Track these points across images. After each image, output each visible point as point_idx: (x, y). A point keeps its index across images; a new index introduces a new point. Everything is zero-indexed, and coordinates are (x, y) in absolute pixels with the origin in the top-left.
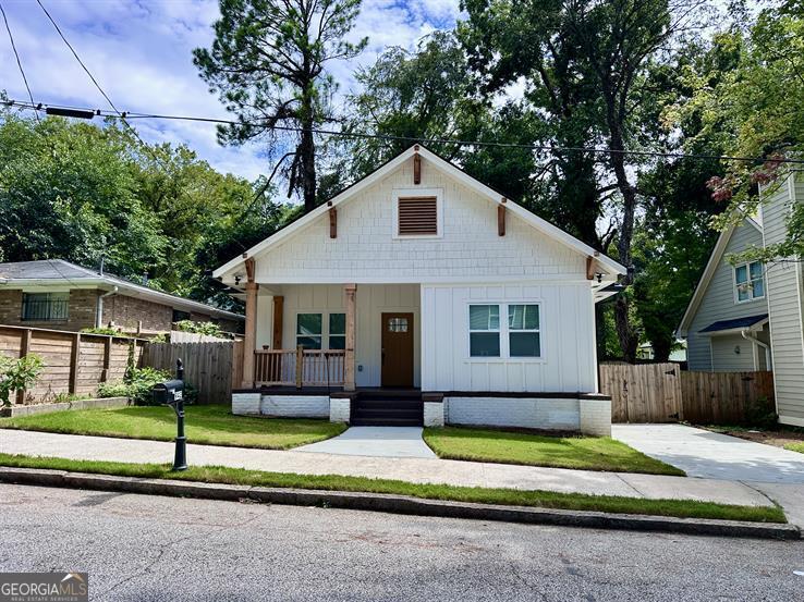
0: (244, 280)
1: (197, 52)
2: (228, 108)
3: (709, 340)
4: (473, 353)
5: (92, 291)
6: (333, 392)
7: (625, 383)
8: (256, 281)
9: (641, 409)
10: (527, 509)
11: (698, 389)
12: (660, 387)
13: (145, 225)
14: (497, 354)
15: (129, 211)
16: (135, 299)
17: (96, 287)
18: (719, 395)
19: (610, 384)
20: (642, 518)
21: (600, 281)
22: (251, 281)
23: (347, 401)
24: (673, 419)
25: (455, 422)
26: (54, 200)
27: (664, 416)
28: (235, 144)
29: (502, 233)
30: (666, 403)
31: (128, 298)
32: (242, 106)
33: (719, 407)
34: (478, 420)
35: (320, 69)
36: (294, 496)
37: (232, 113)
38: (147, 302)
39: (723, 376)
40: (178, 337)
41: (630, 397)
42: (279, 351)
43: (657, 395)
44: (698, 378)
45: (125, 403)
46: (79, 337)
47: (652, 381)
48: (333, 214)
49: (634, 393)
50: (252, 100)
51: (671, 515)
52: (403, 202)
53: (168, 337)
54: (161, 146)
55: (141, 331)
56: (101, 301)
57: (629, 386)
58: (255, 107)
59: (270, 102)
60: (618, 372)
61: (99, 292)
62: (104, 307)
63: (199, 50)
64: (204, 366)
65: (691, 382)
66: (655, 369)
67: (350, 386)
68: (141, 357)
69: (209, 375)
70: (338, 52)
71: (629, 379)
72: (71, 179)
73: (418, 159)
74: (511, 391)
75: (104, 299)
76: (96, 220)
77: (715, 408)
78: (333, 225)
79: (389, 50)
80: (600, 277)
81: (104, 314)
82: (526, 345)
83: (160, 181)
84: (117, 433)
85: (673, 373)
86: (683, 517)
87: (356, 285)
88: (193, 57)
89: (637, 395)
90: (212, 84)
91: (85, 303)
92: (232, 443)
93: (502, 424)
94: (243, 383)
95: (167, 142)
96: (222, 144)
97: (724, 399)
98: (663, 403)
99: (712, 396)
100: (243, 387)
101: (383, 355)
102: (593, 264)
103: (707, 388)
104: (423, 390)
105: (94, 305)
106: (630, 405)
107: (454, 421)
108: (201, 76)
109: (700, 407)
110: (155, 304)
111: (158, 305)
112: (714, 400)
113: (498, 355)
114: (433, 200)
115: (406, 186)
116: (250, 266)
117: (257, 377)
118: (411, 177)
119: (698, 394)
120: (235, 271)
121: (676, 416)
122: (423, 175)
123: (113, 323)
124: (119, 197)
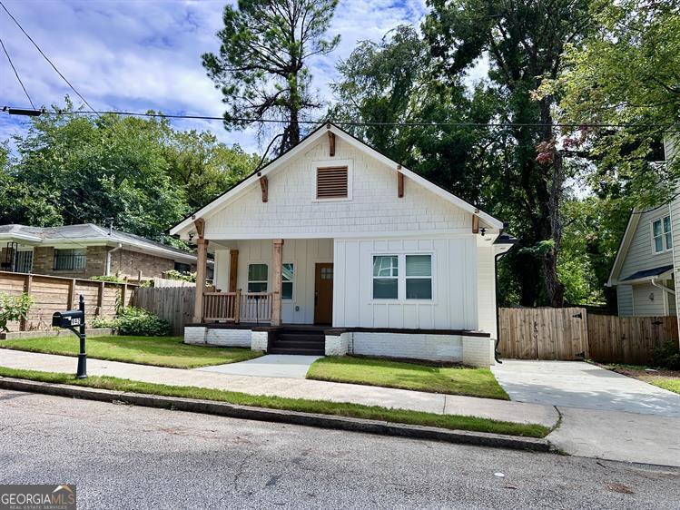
0: (196, 237)
1: (205, 57)
2: (224, 101)
3: (630, 288)
4: (376, 296)
5: (103, 248)
6: (256, 327)
7: (535, 324)
8: (205, 238)
9: (549, 348)
10: (326, 417)
11: (609, 332)
12: (567, 329)
13: (172, 196)
14: (395, 296)
15: (161, 185)
16: (139, 254)
17: (105, 244)
18: (630, 337)
19: (521, 325)
20: (417, 428)
21: (483, 234)
22: (201, 238)
23: (265, 334)
24: (579, 358)
25: (359, 353)
26: (101, 178)
27: (571, 355)
28: (239, 129)
29: (401, 195)
30: (573, 343)
31: (134, 253)
32: (235, 98)
33: (630, 349)
34: (378, 351)
35: (302, 64)
36: (152, 400)
37: (227, 105)
38: (151, 256)
39: (633, 320)
40: (161, 283)
41: (540, 337)
42: (234, 294)
43: (565, 336)
44: (609, 322)
45: (109, 333)
46: (74, 282)
47: (560, 324)
48: (265, 183)
49: (544, 333)
50: (241, 94)
51: (442, 427)
52: (320, 171)
53: (152, 283)
54: (189, 133)
55: (141, 279)
56: (109, 255)
57: (538, 328)
58: (244, 98)
59: (256, 93)
60: (529, 314)
61: (108, 248)
62: (113, 259)
63: (206, 55)
64: (178, 305)
65: (603, 325)
66: (564, 312)
67: (276, 323)
68: (132, 298)
69: (181, 312)
70: (317, 48)
71: (539, 321)
72: (115, 161)
73: (333, 137)
74: (406, 328)
75: (112, 253)
76: (135, 193)
77: (626, 349)
78: (265, 191)
79: (361, 44)
80: (483, 231)
81: (112, 266)
82: (420, 289)
83: (188, 161)
84: (71, 353)
85: (580, 316)
86: (452, 429)
87: (283, 240)
88: (202, 60)
89: (546, 336)
90: (217, 81)
91: (98, 256)
92: (150, 363)
93: (397, 356)
94: (194, 318)
95: (194, 129)
96: (228, 129)
97: (634, 342)
98: (570, 343)
99: (623, 338)
100: (194, 322)
101: (316, 298)
102: (476, 220)
103: (618, 330)
104: (334, 326)
105: (104, 258)
106: (540, 344)
107: (357, 352)
108: (208, 75)
109: (611, 348)
110: (158, 257)
111: (162, 258)
112: (625, 342)
113: (397, 298)
114: (344, 169)
115: (324, 158)
116: (200, 225)
117: (205, 314)
118: (327, 150)
119: (610, 336)
120: (189, 231)
121: (583, 354)
122: (337, 148)
123: (120, 273)
124: (154, 174)
